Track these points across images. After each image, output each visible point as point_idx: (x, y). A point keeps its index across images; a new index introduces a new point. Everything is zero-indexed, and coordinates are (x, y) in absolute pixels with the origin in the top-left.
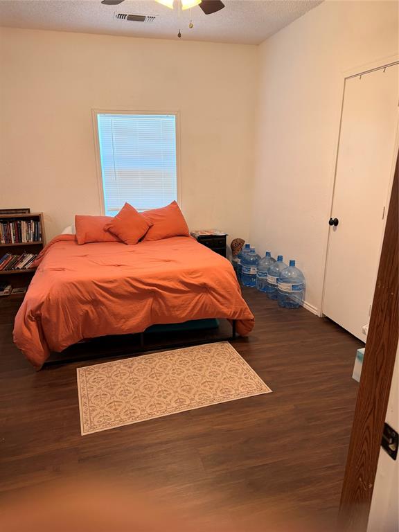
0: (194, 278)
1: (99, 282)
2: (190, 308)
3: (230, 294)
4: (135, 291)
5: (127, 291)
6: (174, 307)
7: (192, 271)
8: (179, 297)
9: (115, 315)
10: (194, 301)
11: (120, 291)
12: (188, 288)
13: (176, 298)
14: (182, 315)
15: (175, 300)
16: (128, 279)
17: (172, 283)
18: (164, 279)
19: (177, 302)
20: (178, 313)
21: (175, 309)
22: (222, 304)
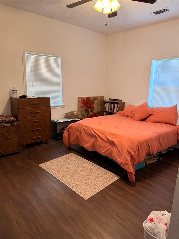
0: (111, 137)
1: (84, 126)
2: (106, 150)
3: (123, 152)
4: (91, 133)
5: (88, 132)
6: (100, 146)
7: (113, 133)
8: (103, 143)
9: (84, 140)
10: (108, 148)
11: (87, 131)
12: (108, 141)
13: (102, 142)
14: (102, 152)
15: (101, 143)
16: (90, 128)
17: (103, 135)
18: (101, 133)
19: (102, 145)
20: (101, 150)
21: (100, 147)
22: (118, 156)
